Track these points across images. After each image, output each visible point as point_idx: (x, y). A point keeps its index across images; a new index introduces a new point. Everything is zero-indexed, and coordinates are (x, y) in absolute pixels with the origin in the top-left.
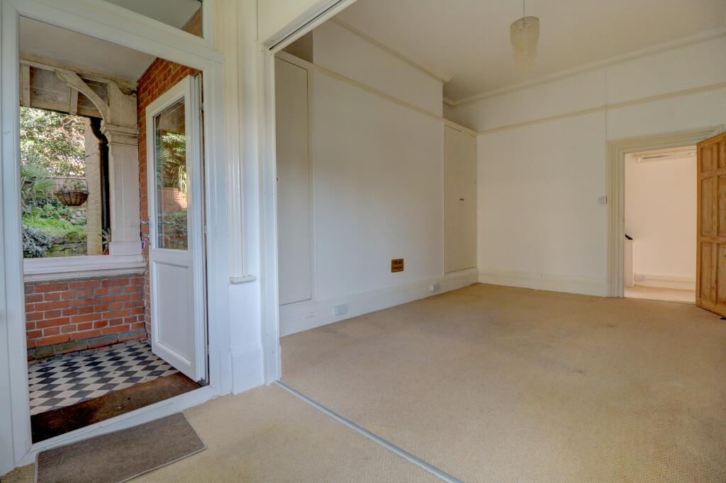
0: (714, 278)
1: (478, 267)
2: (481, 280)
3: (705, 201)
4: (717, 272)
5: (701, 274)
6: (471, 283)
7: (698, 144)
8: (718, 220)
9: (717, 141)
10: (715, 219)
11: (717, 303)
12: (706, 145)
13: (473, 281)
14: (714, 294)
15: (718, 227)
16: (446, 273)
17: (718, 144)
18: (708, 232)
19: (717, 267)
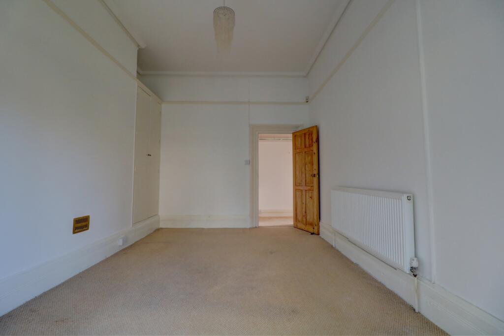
0: (304, 210)
1: (160, 214)
2: (162, 226)
3: (297, 166)
4: (306, 206)
5: (296, 208)
6: (154, 230)
7: (293, 133)
8: (306, 177)
9: (305, 132)
10: (304, 176)
11: (306, 225)
12: (298, 134)
13: (156, 227)
14: (304, 220)
15: (306, 181)
16: (134, 224)
17: (305, 134)
18: (299, 183)
19: (306, 204)
